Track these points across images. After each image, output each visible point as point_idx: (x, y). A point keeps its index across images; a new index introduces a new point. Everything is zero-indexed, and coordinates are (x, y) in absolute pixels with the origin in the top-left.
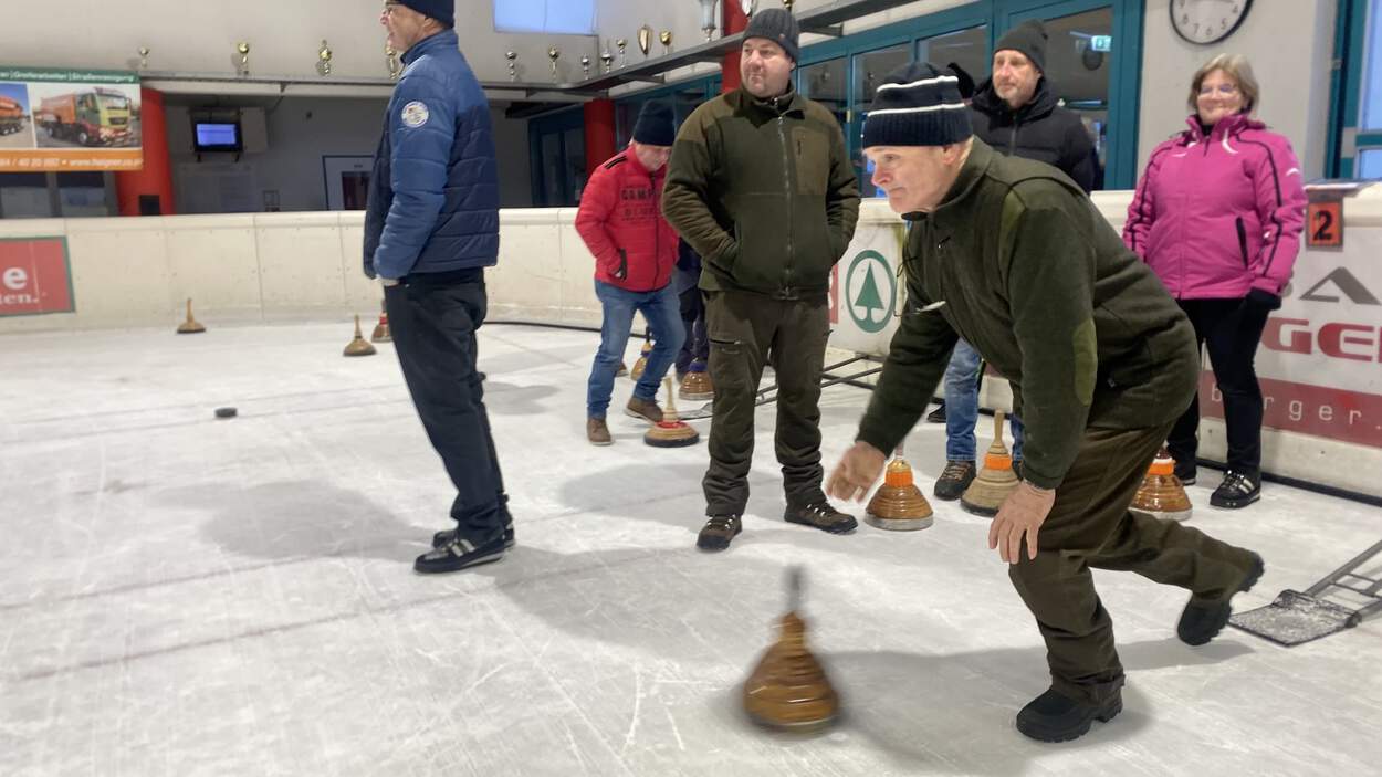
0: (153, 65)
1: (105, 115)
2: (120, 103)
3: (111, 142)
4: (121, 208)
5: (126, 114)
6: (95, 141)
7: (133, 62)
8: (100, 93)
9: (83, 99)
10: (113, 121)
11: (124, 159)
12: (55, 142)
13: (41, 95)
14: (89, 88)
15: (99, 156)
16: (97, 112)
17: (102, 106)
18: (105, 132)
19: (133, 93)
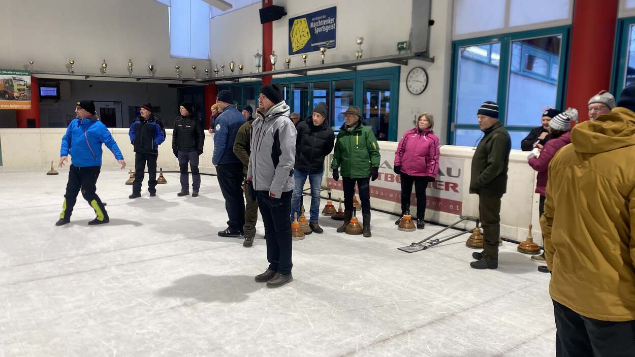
0: (35, 68)
1: (16, 88)
2: (22, 83)
3: (18, 98)
4: (19, 125)
5: (25, 87)
6: (12, 98)
7: (26, 66)
8: (14, 79)
9: (7, 81)
10: (19, 90)
11: (24, 105)
14: (10, 77)
15: (13, 104)
16: (13, 86)
17: (15, 84)
18: (16, 94)
19: (28, 79)
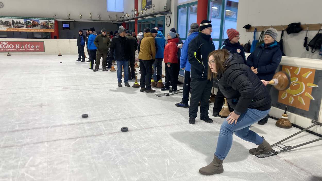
0: (57, 17)
1: (50, 24)
2: (52, 23)
3: (50, 28)
4: (51, 38)
5: (53, 24)
6: (48, 28)
7: (54, 17)
9: (47, 22)
10: (51, 25)
11: (52, 31)
12: (43, 28)
13: (41, 21)
14: (48, 20)
15: (48, 30)
16: (48, 24)
17: (49, 23)
18: (50, 27)
19: (53, 21)
